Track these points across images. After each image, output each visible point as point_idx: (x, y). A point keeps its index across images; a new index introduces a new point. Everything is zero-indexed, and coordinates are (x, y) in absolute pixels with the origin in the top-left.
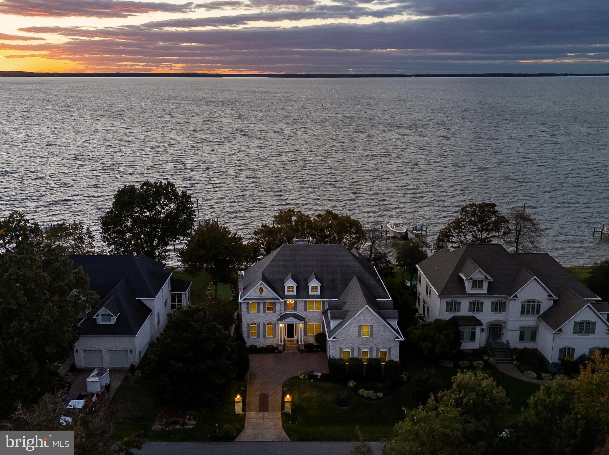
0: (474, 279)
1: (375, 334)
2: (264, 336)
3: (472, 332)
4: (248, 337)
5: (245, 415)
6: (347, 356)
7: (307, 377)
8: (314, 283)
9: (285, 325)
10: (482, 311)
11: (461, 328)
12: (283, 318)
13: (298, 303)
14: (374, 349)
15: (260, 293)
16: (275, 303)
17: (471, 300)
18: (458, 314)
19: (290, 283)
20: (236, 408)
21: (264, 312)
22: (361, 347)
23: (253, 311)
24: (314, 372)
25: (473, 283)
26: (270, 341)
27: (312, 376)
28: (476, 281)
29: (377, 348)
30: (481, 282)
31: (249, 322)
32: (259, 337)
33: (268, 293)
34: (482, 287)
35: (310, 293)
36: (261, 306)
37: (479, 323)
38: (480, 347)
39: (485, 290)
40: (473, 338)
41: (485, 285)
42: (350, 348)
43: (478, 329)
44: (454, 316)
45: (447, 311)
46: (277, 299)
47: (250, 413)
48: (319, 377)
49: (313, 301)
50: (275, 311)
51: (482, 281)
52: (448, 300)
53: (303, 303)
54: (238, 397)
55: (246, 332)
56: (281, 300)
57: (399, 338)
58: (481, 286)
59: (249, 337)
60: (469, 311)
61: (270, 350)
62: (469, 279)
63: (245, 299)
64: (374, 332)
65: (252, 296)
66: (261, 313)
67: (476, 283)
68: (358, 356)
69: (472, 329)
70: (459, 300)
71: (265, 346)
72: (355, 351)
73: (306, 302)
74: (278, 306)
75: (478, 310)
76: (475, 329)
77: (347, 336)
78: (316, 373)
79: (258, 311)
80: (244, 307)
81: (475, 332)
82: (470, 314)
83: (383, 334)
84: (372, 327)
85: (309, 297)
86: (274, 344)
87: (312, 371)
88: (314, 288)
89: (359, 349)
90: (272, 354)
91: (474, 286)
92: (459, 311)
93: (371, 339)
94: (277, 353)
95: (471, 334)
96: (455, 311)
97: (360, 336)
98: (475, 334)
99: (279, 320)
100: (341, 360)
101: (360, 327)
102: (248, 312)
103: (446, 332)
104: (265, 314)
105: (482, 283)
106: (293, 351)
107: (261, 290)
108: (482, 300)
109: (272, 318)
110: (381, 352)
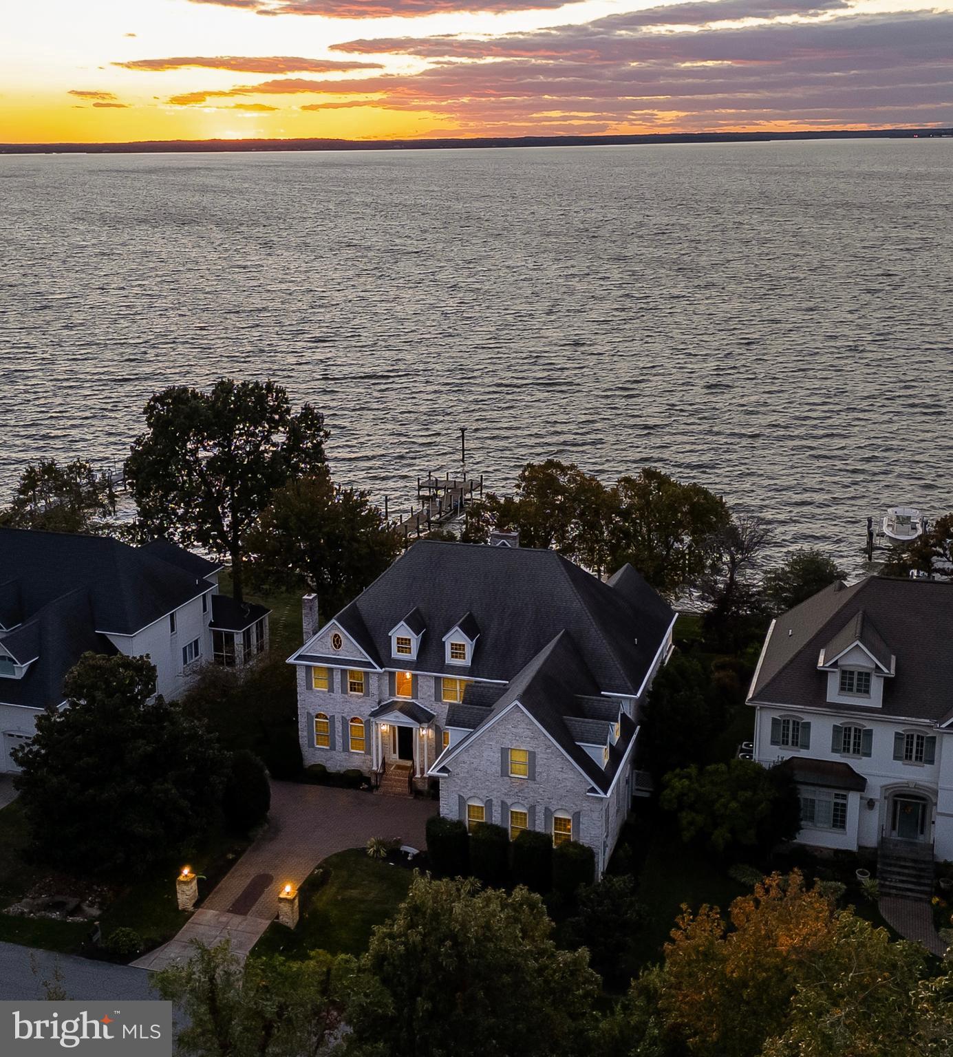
0: (844, 668)
1: (541, 773)
2: (346, 749)
3: (836, 804)
4: (311, 745)
5: (193, 913)
6: (478, 818)
7: (383, 853)
8: (456, 636)
9: (394, 728)
10: (869, 755)
11: (806, 793)
12: (383, 709)
13: (420, 680)
14: (540, 810)
15: (335, 646)
16: (367, 673)
17: (838, 722)
18: (803, 754)
19: (402, 631)
20: (179, 896)
21: (344, 691)
22: (509, 802)
23: (320, 687)
24: (402, 844)
25: (843, 678)
26: (355, 760)
27: (395, 854)
28: (852, 673)
29: (547, 809)
30: (865, 678)
31: (311, 711)
32: (333, 748)
33: (352, 649)
34: (867, 692)
35: (449, 660)
36: (337, 677)
37: (858, 783)
38: (860, 847)
39: (875, 698)
40: (839, 820)
41: (877, 686)
42: (481, 800)
43: (853, 800)
44: (793, 758)
45: (774, 742)
46: (369, 665)
47: (207, 911)
48: (409, 858)
49: (455, 680)
50: (367, 694)
51: (868, 675)
52: (776, 715)
53: (432, 683)
54: (186, 871)
55: (305, 734)
56: (379, 670)
57: (597, 792)
58: (865, 689)
59: (313, 746)
60: (834, 750)
61: (354, 780)
62: (831, 666)
63: (300, 657)
64: (538, 769)
65: (316, 651)
66: (338, 694)
67: (852, 679)
68: (502, 821)
69: (837, 796)
70: (806, 719)
71: (343, 770)
72: (494, 808)
73: (437, 678)
74: (374, 682)
75: (856, 751)
76: (845, 797)
77: (476, 769)
78: (404, 848)
79: (331, 690)
80: (301, 675)
81: (844, 805)
82: (837, 758)
83: (559, 777)
84: (532, 756)
85: (443, 668)
86: (364, 769)
87: (399, 842)
88: (458, 650)
89: (504, 805)
90: (352, 792)
91: (845, 687)
92: (807, 747)
93: (532, 784)
94: (363, 789)
95: (835, 810)
96: (795, 744)
97: (504, 773)
98: (844, 811)
99: (374, 714)
100: (460, 824)
101: (504, 752)
102: (309, 687)
103: (749, 794)
104: (346, 696)
105: (868, 681)
106: (399, 790)
107: (337, 642)
108: (868, 726)
109: (362, 709)
110: (556, 818)
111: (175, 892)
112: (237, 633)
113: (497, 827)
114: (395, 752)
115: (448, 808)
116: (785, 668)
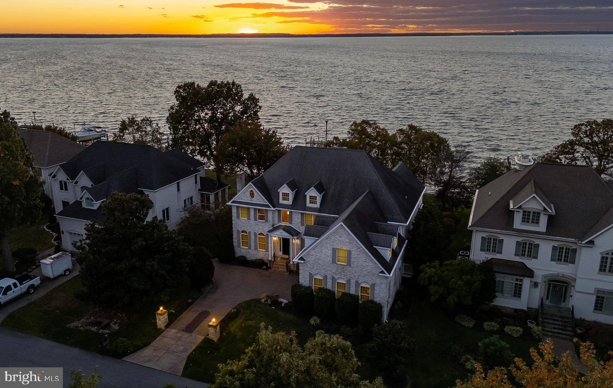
0: (525, 210)
1: (354, 262)
2: (256, 249)
3: (516, 284)
4: (239, 246)
5: (164, 331)
6: (319, 285)
7: (269, 302)
8: (312, 192)
9: (280, 239)
10: (536, 258)
11: (499, 278)
12: (275, 229)
13: (294, 215)
14: (353, 282)
15: (252, 197)
16: (267, 210)
17: (520, 239)
18: (498, 256)
19: (285, 189)
20: (157, 321)
21: (255, 219)
22: (336, 277)
23: (244, 219)
24: (279, 297)
25: (524, 215)
26: (260, 254)
27: (276, 303)
28: (529, 212)
29: (357, 282)
30: (537, 215)
31: (239, 229)
32: (250, 248)
33: (259, 198)
34: (538, 223)
35: (308, 204)
36: (252, 212)
37: (530, 273)
38: (528, 308)
39: (542, 226)
40: (517, 293)
41: (544, 220)
42: (321, 276)
43: (526, 282)
44: (492, 258)
45: (482, 250)
46: (268, 206)
47: (171, 330)
48: (283, 305)
49: (312, 215)
50: (267, 221)
51: (539, 213)
52: (484, 235)
53: (300, 216)
54: (161, 308)
55: (236, 240)
56: (272, 209)
57: (384, 273)
58: (536, 221)
59: (240, 247)
60: (516, 255)
61: (260, 264)
62: (517, 208)
63: (233, 202)
64: (352, 260)
65: (241, 199)
66: (252, 221)
67: (529, 216)
68: (332, 287)
69: (517, 280)
70: (501, 237)
71: (254, 259)
72: (328, 280)
73: (302, 213)
74: (270, 215)
75: (529, 256)
76: (521, 280)
77: (319, 259)
78: (281, 300)
79: (249, 219)
80: (234, 211)
81: (521, 285)
82: (517, 259)
83: (364, 264)
84: (349, 252)
85: (305, 208)
86: (265, 259)
87: (278, 296)
88: (313, 199)
89: (333, 278)
90: (258, 270)
91: (525, 220)
92: (500, 252)
93: (349, 268)
94: (264, 269)
95: (516, 287)
96: (494, 251)
97: (334, 262)
98: (521, 288)
99: (270, 231)
100: (310, 288)
101: (334, 250)
102: (238, 217)
103: (469, 277)
104: (256, 222)
105: (539, 217)
106: (281, 269)
107: (252, 195)
108: (537, 242)
109: (264, 228)
110: (362, 287)
111: (155, 319)
112: (211, 194)
113: (329, 290)
114: (280, 251)
115: (304, 280)
116: (490, 210)
